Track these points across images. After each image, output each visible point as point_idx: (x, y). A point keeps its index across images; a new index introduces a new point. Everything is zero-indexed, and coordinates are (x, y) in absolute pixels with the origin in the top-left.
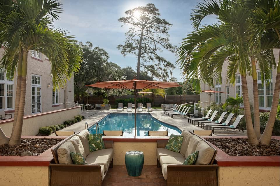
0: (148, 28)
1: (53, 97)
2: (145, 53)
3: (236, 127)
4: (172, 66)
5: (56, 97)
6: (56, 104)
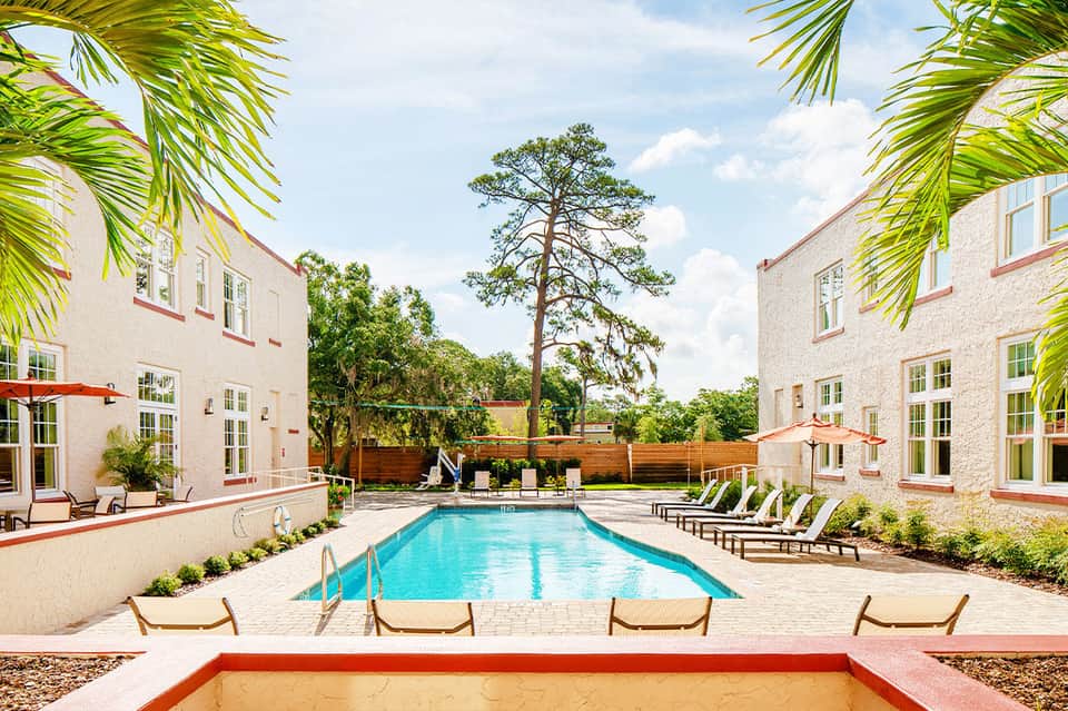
0: (571, 214)
1: (227, 450)
2: (559, 299)
3: (817, 539)
4: (654, 343)
5: (237, 450)
6: (239, 476)
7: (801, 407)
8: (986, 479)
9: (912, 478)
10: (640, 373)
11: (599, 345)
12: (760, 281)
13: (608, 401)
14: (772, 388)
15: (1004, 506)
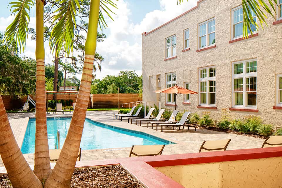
4: (100, 58)
7: (160, 82)
8: (228, 105)
9: (202, 105)
10: (95, 69)
11: (79, 58)
12: (143, 39)
13: (70, 79)
14: (148, 76)
15: (234, 113)
